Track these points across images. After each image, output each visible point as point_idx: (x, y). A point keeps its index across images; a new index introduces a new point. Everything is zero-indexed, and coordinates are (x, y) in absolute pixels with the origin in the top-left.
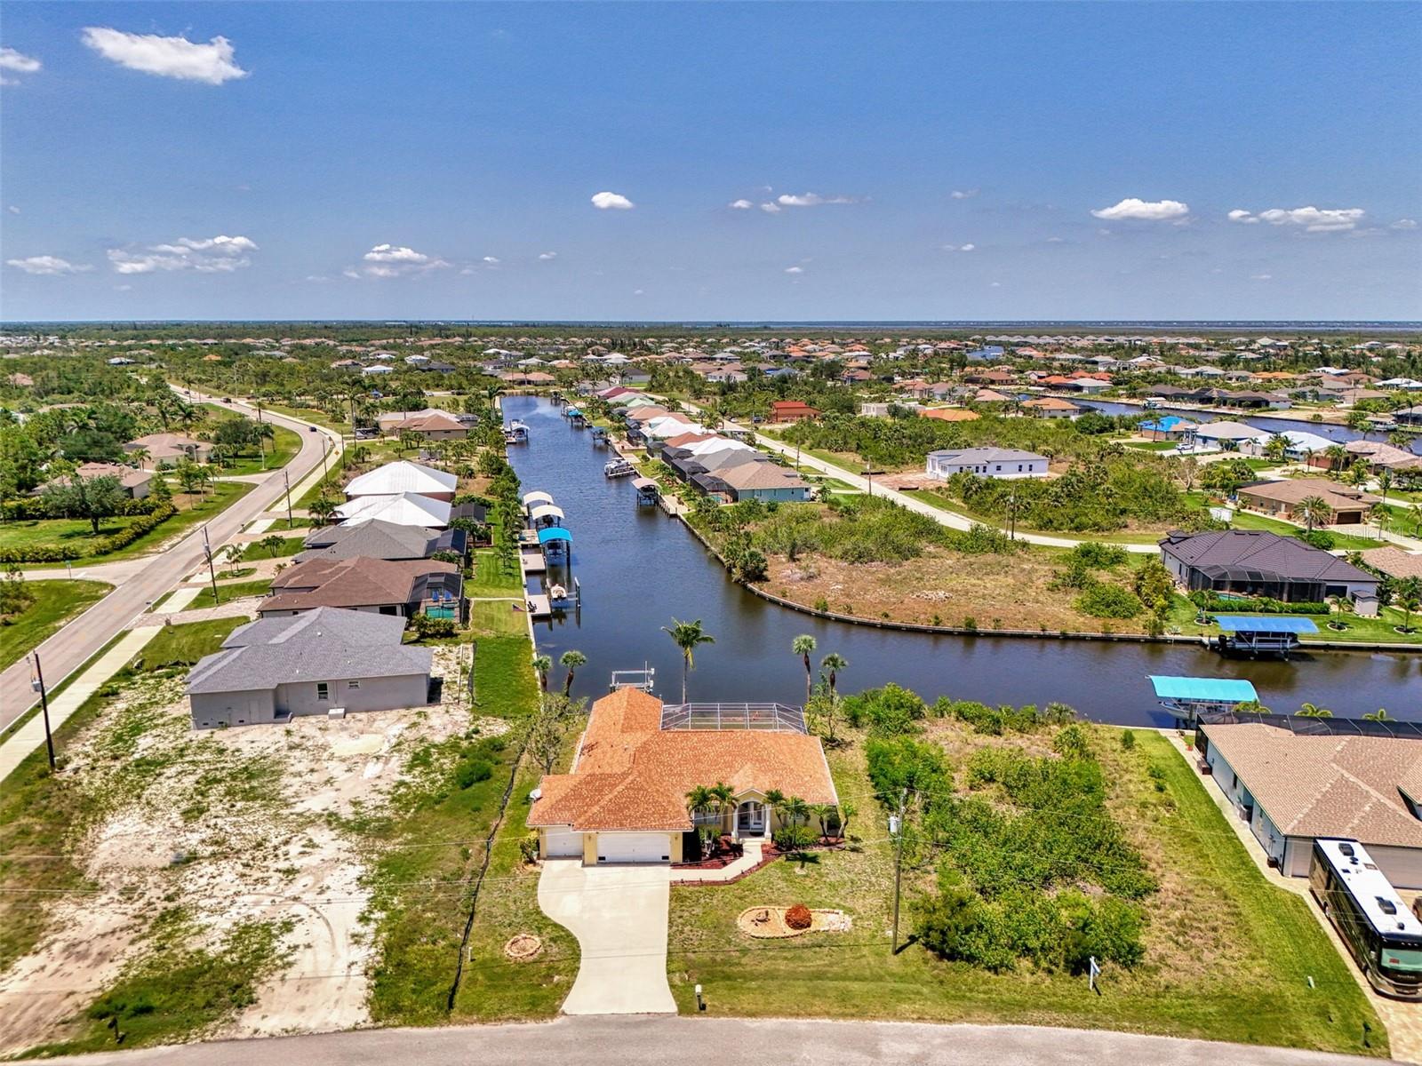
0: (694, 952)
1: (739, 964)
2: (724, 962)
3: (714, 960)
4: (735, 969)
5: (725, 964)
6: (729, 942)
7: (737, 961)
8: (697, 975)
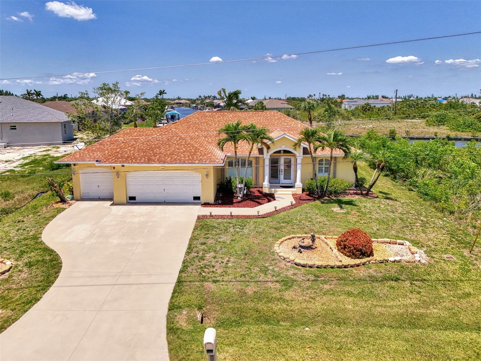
0: (215, 282)
1: (281, 299)
2: (258, 297)
3: (243, 293)
4: (276, 307)
5: (260, 299)
6: (265, 271)
7: (277, 295)
8: (216, 314)
